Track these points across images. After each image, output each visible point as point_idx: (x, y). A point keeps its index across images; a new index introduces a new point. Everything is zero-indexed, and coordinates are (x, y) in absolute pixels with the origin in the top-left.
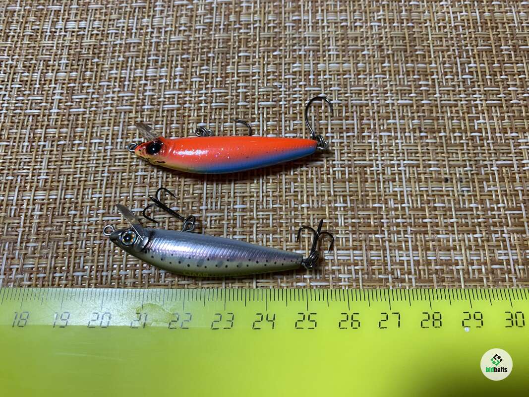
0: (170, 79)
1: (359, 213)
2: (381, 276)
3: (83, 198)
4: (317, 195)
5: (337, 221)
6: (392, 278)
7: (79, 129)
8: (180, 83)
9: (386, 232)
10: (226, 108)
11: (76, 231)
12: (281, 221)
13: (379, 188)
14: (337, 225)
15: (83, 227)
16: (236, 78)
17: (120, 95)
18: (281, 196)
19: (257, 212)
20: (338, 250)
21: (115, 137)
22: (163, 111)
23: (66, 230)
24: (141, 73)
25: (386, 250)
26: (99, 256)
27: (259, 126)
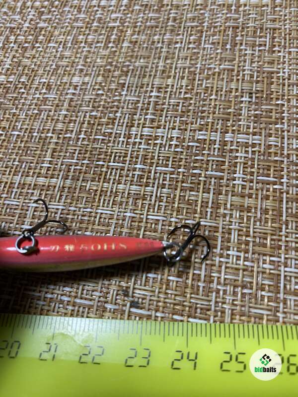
0: (117, 8)
1: (263, 107)
2: (276, 158)
3: (32, 82)
4: (226, 91)
5: (241, 112)
6: (287, 162)
7: (41, 37)
8: (124, 10)
9: (286, 124)
10: (157, 27)
11: (21, 104)
12: (190, 108)
13: (283, 90)
14: (240, 115)
15: (27, 102)
16: (169, 7)
17: (77, 16)
18: (193, 89)
19: (169, 99)
20: (238, 134)
21: (66, 43)
22: (107, 28)
23: (14, 102)
24: (96, 3)
25: (284, 138)
26: (34, 122)
27: (182, 39)
